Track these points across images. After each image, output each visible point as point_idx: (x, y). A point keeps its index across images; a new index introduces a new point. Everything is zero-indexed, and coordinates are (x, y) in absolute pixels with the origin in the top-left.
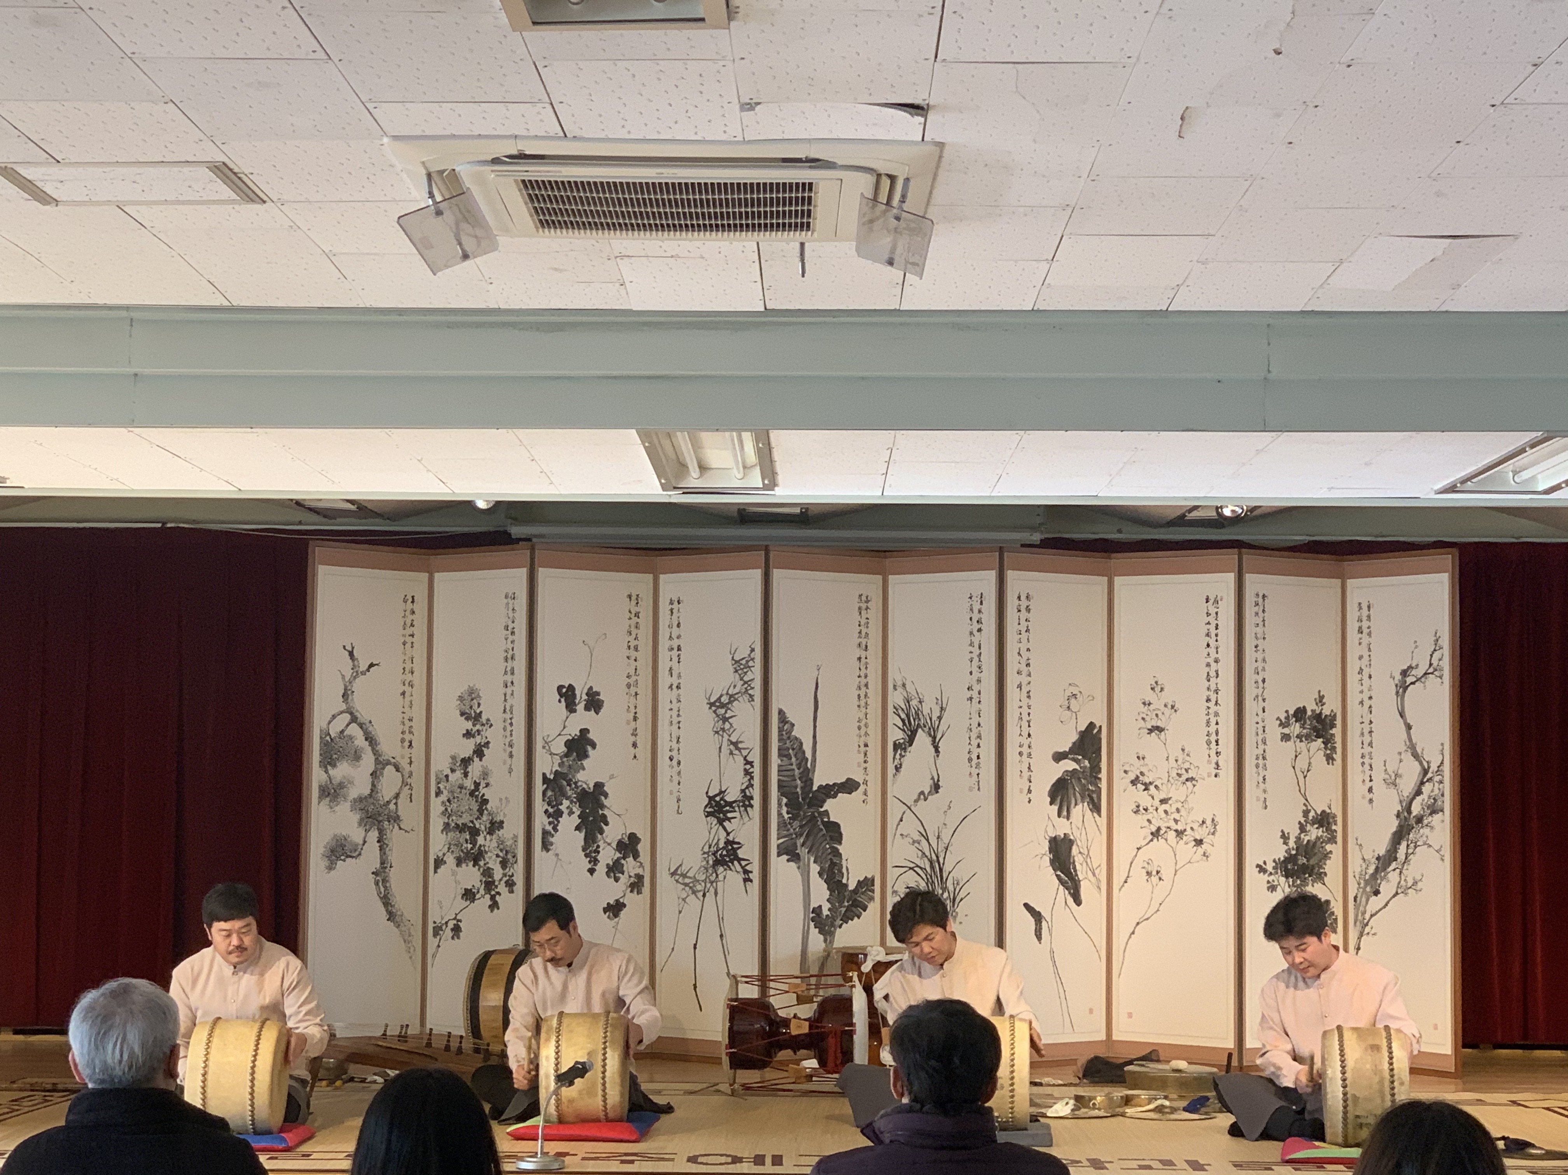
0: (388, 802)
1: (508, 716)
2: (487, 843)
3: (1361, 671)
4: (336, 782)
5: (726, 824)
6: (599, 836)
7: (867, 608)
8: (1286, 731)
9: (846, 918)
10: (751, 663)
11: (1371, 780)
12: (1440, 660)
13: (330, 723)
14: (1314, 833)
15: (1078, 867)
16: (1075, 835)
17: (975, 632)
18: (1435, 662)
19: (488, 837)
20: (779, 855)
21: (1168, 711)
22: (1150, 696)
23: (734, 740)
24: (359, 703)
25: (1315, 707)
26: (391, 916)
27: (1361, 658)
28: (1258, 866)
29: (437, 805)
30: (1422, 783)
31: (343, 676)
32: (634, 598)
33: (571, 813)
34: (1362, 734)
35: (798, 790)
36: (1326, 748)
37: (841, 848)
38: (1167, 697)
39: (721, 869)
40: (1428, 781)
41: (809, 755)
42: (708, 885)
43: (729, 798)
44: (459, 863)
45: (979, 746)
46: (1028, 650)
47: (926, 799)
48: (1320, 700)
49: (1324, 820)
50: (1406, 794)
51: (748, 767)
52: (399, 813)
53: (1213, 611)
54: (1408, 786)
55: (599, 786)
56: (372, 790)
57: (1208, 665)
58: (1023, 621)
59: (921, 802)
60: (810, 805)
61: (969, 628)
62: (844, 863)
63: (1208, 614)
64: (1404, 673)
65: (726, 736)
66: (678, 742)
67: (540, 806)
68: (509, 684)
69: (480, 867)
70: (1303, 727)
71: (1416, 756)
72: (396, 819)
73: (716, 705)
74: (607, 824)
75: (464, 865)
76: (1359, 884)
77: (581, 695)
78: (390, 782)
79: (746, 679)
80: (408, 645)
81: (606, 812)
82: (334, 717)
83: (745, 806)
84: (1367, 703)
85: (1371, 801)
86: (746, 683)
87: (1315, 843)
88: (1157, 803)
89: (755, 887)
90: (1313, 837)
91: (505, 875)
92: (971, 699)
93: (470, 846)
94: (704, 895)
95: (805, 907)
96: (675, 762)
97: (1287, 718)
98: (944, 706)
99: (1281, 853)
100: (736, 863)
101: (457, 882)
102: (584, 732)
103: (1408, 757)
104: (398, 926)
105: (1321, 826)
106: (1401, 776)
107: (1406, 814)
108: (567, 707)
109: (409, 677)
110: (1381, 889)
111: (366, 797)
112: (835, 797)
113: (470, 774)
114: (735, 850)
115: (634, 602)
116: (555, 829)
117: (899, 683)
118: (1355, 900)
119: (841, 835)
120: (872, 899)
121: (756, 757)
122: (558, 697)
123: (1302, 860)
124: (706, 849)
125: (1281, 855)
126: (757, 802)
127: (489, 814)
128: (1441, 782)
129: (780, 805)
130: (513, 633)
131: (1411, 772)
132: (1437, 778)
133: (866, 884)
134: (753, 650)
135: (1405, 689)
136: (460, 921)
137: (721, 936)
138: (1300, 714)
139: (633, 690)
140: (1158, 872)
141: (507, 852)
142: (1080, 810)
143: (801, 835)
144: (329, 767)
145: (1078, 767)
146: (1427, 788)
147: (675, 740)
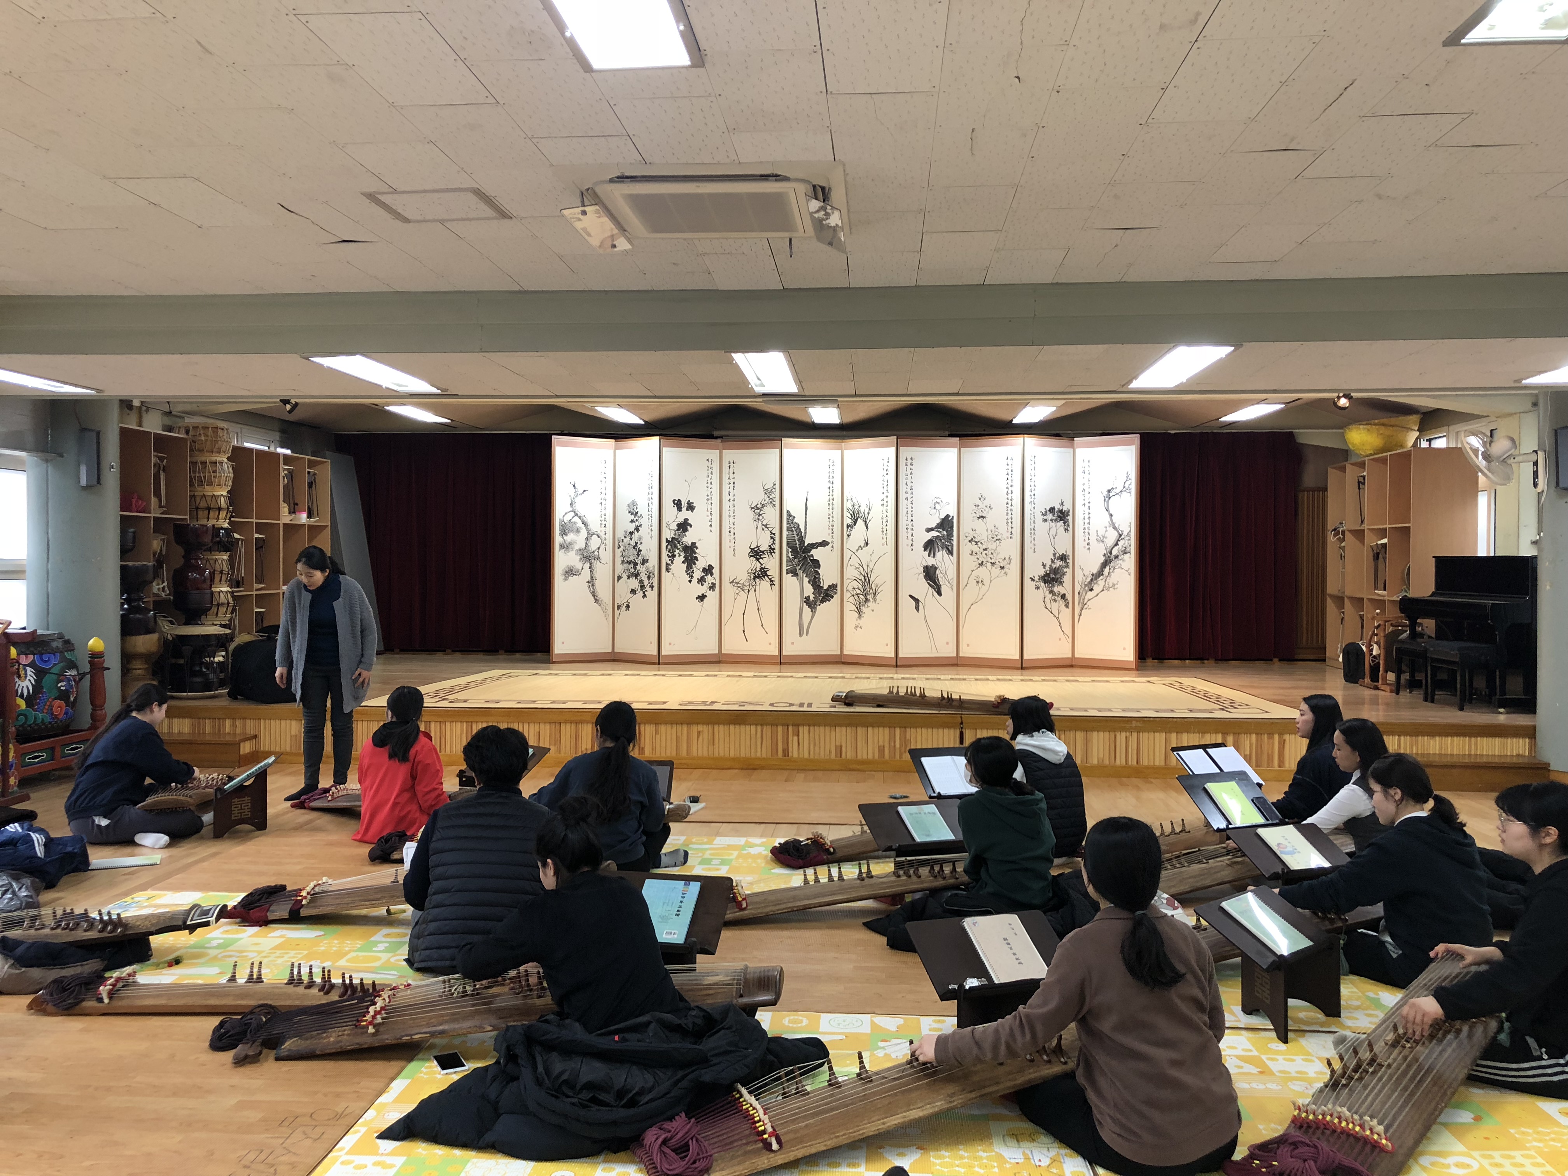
0: (594, 551)
1: (650, 513)
2: (641, 569)
3: (1083, 490)
4: (567, 542)
5: (760, 560)
6: (694, 566)
7: (833, 465)
8: (1045, 517)
9: (822, 601)
10: (774, 490)
11: (1089, 540)
12: (1130, 485)
13: (564, 516)
14: (1058, 563)
15: (940, 579)
16: (938, 565)
17: (885, 475)
18: (1127, 485)
19: (641, 566)
20: (787, 573)
21: (987, 509)
22: (978, 502)
23: (765, 524)
24: (578, 508)
25: (1059, 507)
26: (596, 601)
27: (1083, 484)
28: (1031, 578)
29: (618, 552)
30: (1119, 540)
31: (570, 496)
32: (710, 460)
33: (680, 555)
34: (1084, 519)
35: (797, 545)
36: (1064, 525)
37: (820, 571)
38: (987, 502)
39: (757, 580)
40: (1122, 540)
41: (803, 529)
42: (751, 587)
43: (761, 549)
44: (628, 578)
45: (888, 525)
46: (912, 482)
47: (862, 549)
48: (1062, 504)
49: (1063, 558)
50: (1109, 545)
51: (772, 535)
52: (600, 556)
53: (1010, 464)
54: (1110, 542)
55: (693, 544)
56: (586, 546)
57: (1007, 488)
58: (910, 469)
59: (860, 551)
60: (803, 552)
61: (882, 473)
62: (821, 577)
63: (1008, 465)
64: (1109, 491)
65: (760, 522)
66: (735, 524)
67: (665, 553)
68: (650, 499)
69: (638, 579)
70: (1053, 515)
71: (1115, 528)
72: (599, 558)
73: (754, 508)
74: (697, 560)
75: (631, 579)
76: (1081, 587)
77: (684, 504)
78: (595, 543)
79: (771, 497)
80: (603, 482)
81: (697, 555)
82: (566, 513)
83: (771, 553)
84: (1087, 505)
85: (1089, 549)
86: (771, 499)
87: (1059, 568)
88: (981, 550)
89: (776, 587)
90: (1058, 565)
91: (649, 583)
92: (882, 505)
93: (633, 570)
94: (749, 592)
95: (801, 595)
96: (732, 533)
97: (1046, 512)
98: (871, 509)
99: (1042, 572)
100: (766, 577)
101: (628, 586)
102: (686, 520)
103: (1111, 529)
104: (600, 605)
105: (1062, 560)
106: (1106, 538)
107: (1109, 554)
108: (677, 509)
109: (603, 496)
110: (1094, 588)
111: (583, 549)
112: (816, 548)
113: (633, 539)
114: (766, 572)
115: (710, 462)
116: (673, 563)
117: (849, 498)
118: (1079, 593)
119: (819, 565)
120: (836, 593)
121: (776, 531)
122: (673, 505)
123: (1052, 576)
124: (750, 571)
125: (1042, 573)
126: (777, 550)
127: (642, 556)
128: (1129, 540)
129: (788, 552)
130: (652, 477)
131: (1112, 536)
132: (1127, 539)
133: (833, 587)
134: (775, 484)
135: (1109, 498)
136: (630, 603)
137: (758, 609)
138: (1052, 510)
139: (710, 502)
140: (982, 582)
141: (650, 573)
142: (941, 554)
143: (799, 565)
144: (564, 536)
145: (939, 534)
146: (1121, 543)
147: (732, 524)
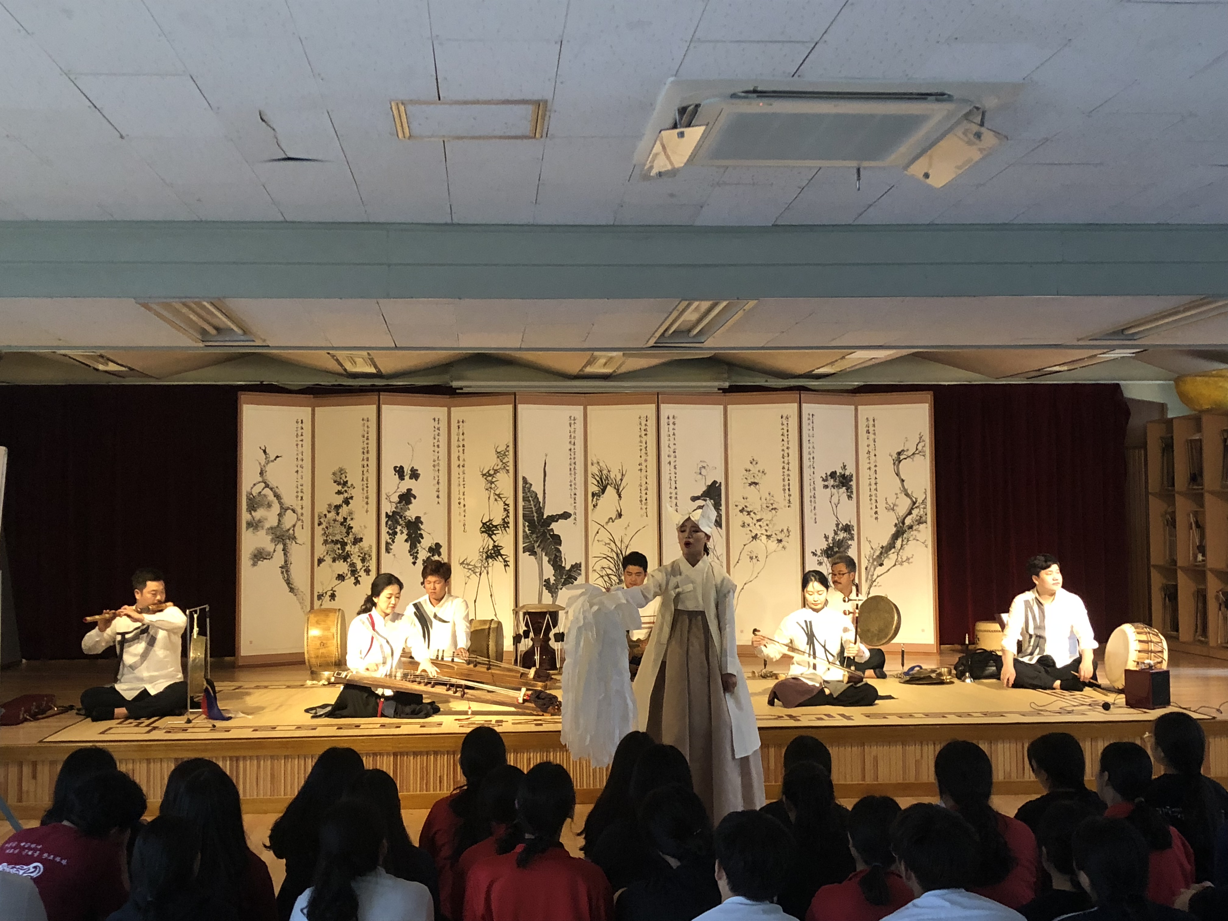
0: (289, 530)
1: (365, 482)
2: (352, 550)
3: (869, 452)
4: (257, 518)
5: (493, 537)
6: (418, 545)
7: (575, 423)
8: (826, 483)
9: (564, 584)
10: (507, 453)
11: (876, 508)
12: (923, 447)
13: (252, 488)
14: (842, 535)
17: (643, 435)
18: (920, 447)
19: (353, 547)
20: (524, 552)
21: (760, 474)
22: (750, 467)
23: (497, 493)
25: (841, 471)
26: (292, 590)
27: (868, 446)
28: (813, 552)
29: (319, 530)
30: (912, 509)
31: (260, 464)
32: (437, 419)
33: (402, 533)
34: (870, 485)
35: (535, 518)
36: (847, 492)
37: (561, 548)
38: (760, 467)
39: (490, 560)
40: (916, 507)
41: (541, 500)
42: (483, 569)
43: (494, 523)
44: (334, 560)
45: (646, 494)
46: (675, 444)
47: (613, 522)
48: (844, 467)
49: (847, 528)
50: (901, 514)
51: (506, 507)
52: (296, 535)
53: (785, 423)
54: (902, 510)
55: (418, 518)
56: (279, 523)
57: (783, 450)
58: (671, 429)
59: (611, 523)
60: (542, 526)
61: (639, 434)
62: (563, 555)
63: (782, 424)
64: (899, 454)
65: (492, 491)
66: (464, 494)
67: (384, 530)
68: (365, 466)
69: (347, 562)
70: (835, 481)
71: (907, 495)
72: (294, 538)
73: (486, 475)
74: (422, 538)
75: (337, 562)
76: (869, 561)
77: (407, 471)
78: (289, 519)
79: (504, 461)
80: (300, 446)
81: (422, 532)
82: (255, 485)
83: (505, 527)
84: (873, 469)
85: (876, 518)
86: (504, 463)
87: (842, 541)
88: (755, 521)
89: (511, 569)
90: (841, 538)
91: (364, 566)
92: (641, 470)
93: (341, 552)
94: (480, 574)
95: (540, 578)
96: (462, 505)
97: (826, 477)
98: (624, 473)
100: (499, 557)
101: (333, 571)
102: (409, 490)
103: (902, 496)
104: (296, 595)
105: (846, 531)
106: (897, 506)
107: (901, 525)
108: (399, 477)
109: (301, 463)
110: (884, 563)
111: (275, 528)
112: (557, 521)
113: (340, 514)
114: (499, 550)
115: (437, 422)
116: (394, 542)
117: (595, 462)
118: (866, 569)
119: (561, 541)
120: (580, 574)
121: (511, 502)
122: (394, 472)
124: (481, 550)
125: (825, 546)
126: (511, 525)
127: (353, 534)
128: (924, 508)
129: (524, 526)
130: (367, 439)
131: (904, 504)
132: (922, 506)
133: (576, 567)
134: (508, 446)
135: (900, 462)
136: (335, 591)
137: (491, 595)
138: (833, 475)
139: (436, 468)
140: (756, 557)
141: (365, 554)
143: (537, 542)
144: (252, 512)
146: (915, 512)
147: (461, 494)
